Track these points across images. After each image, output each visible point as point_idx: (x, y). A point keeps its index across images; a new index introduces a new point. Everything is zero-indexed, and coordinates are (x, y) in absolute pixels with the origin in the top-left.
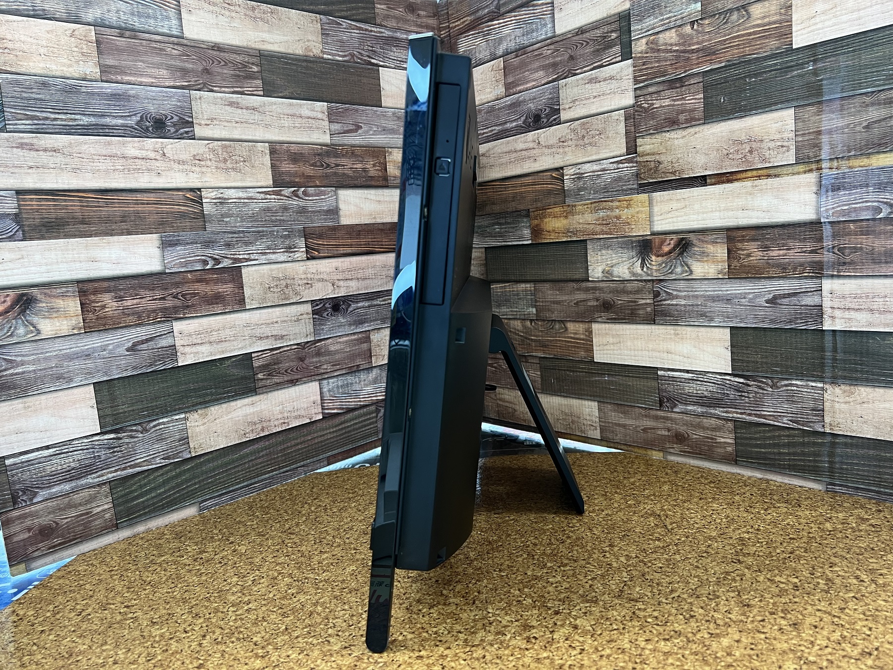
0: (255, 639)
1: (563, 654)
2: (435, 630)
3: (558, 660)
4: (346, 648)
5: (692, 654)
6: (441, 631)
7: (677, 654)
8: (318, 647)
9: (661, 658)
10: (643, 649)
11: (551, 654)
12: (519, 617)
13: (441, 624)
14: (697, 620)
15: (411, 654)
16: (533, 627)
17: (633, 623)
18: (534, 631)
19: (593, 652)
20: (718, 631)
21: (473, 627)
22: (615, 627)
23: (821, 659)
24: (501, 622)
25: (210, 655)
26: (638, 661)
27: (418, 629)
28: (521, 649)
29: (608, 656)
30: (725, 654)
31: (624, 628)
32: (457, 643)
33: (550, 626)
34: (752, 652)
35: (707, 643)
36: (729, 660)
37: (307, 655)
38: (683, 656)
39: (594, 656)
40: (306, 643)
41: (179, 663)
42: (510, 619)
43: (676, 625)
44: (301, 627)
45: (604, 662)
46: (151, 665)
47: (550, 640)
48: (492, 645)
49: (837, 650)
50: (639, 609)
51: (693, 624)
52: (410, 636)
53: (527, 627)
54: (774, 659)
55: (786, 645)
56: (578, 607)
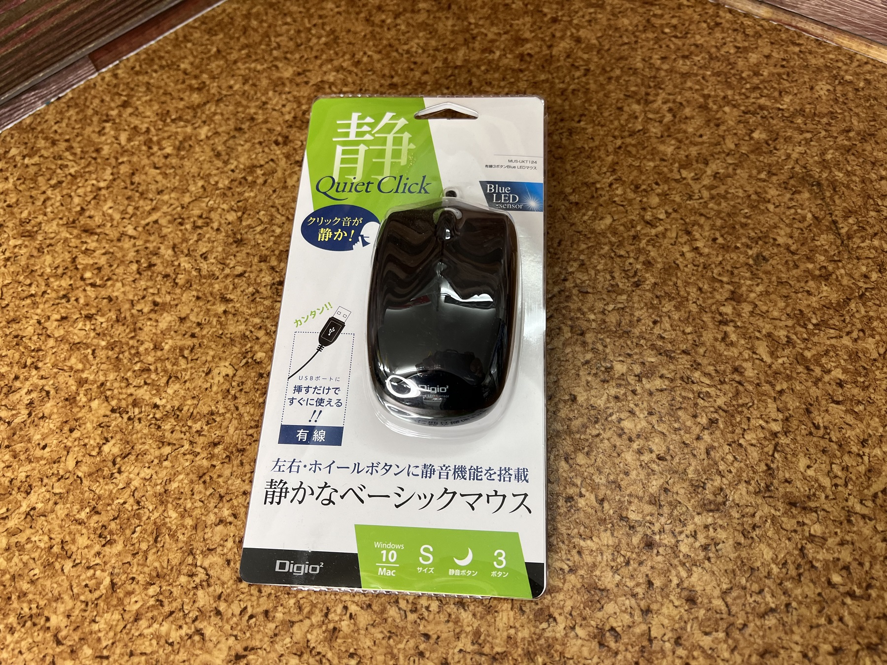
0: (182, 66)
1: (565, 76)
2: (406, 47)
3: (559, 83)
4: (299, 74)
5: (713, 74)
6: (414, 49)
7: (696, 75)
8: (265, 74)
9: (679, 81)
10: (658, 69)
11: (550, 76)
12: (508, 27)
13: (412, 39)
14: (723, 28)
15: (382, 81)
16: (527, 40)
17: (648, 35)
18: (528, 46)
19: (600, 74)
20: (746, 44)
21: (452, 41)
22: (626, 40)
23: (858, 79)
24: (486, 35)
25: (132, 89)
26: (652, 84)
27: (385, 47)
28: (513, 70)
29: (618, 78)
30: (751, 73)
31: (636, 42)
32: (435, 65)
33: (547, 39)
34: (782, 70)
35: (732, 61)
36: (756, 80)
37: (254, 85)
38: (703, 78)
39: (601, 79)
40: (250, 69)
41: (96, 102)
42: (497, 31)
43: (698, 37)
44: (237, 48)
45: (611, 87)
46: (63, 105)
47: (548, 57)
48: (478, 67)
49: (877, 68)
50: (655, 15)
51: (718, 35)
52: (376, 57)
53: (519, 41)
54: (806, 79)
55: (822, 60)
56: (580, 13)
